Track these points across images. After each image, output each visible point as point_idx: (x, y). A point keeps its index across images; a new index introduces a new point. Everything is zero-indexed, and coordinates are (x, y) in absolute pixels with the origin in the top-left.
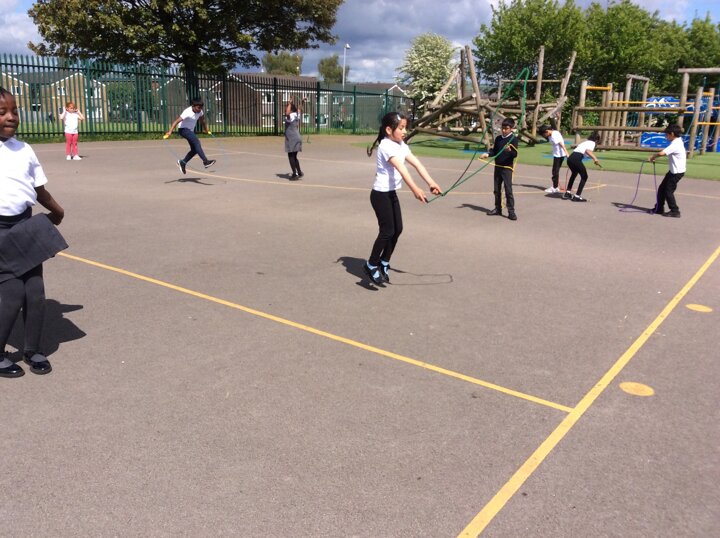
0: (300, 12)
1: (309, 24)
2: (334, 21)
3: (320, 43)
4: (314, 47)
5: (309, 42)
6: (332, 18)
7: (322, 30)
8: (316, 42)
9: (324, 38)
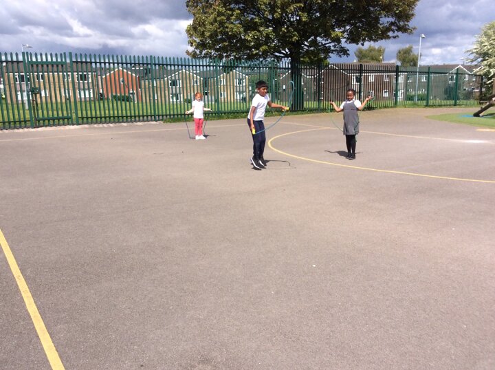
0: (384, 10)
1: (391, 19)
2: (413, 15)
3: (400, 34)
4: (394, 37)
5: (390, 34)
6: (411, 12)
7: (402, 23)
8: (396, 33)
9: (404, 29)
